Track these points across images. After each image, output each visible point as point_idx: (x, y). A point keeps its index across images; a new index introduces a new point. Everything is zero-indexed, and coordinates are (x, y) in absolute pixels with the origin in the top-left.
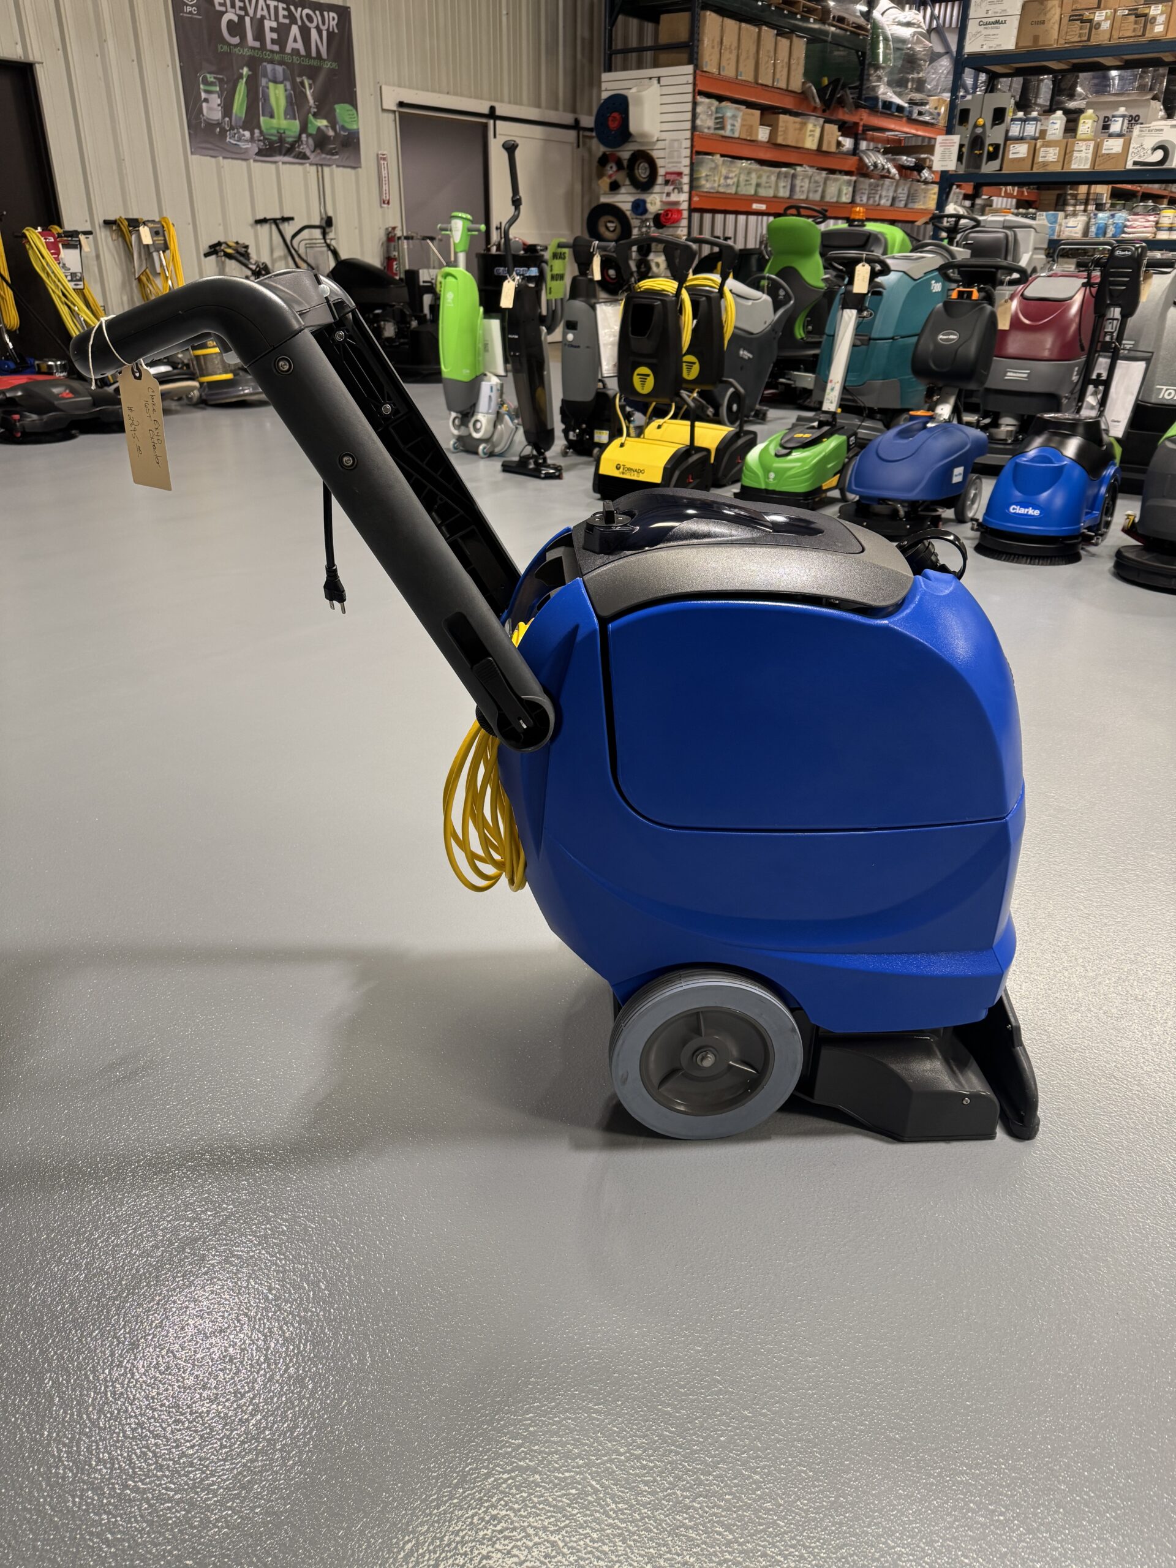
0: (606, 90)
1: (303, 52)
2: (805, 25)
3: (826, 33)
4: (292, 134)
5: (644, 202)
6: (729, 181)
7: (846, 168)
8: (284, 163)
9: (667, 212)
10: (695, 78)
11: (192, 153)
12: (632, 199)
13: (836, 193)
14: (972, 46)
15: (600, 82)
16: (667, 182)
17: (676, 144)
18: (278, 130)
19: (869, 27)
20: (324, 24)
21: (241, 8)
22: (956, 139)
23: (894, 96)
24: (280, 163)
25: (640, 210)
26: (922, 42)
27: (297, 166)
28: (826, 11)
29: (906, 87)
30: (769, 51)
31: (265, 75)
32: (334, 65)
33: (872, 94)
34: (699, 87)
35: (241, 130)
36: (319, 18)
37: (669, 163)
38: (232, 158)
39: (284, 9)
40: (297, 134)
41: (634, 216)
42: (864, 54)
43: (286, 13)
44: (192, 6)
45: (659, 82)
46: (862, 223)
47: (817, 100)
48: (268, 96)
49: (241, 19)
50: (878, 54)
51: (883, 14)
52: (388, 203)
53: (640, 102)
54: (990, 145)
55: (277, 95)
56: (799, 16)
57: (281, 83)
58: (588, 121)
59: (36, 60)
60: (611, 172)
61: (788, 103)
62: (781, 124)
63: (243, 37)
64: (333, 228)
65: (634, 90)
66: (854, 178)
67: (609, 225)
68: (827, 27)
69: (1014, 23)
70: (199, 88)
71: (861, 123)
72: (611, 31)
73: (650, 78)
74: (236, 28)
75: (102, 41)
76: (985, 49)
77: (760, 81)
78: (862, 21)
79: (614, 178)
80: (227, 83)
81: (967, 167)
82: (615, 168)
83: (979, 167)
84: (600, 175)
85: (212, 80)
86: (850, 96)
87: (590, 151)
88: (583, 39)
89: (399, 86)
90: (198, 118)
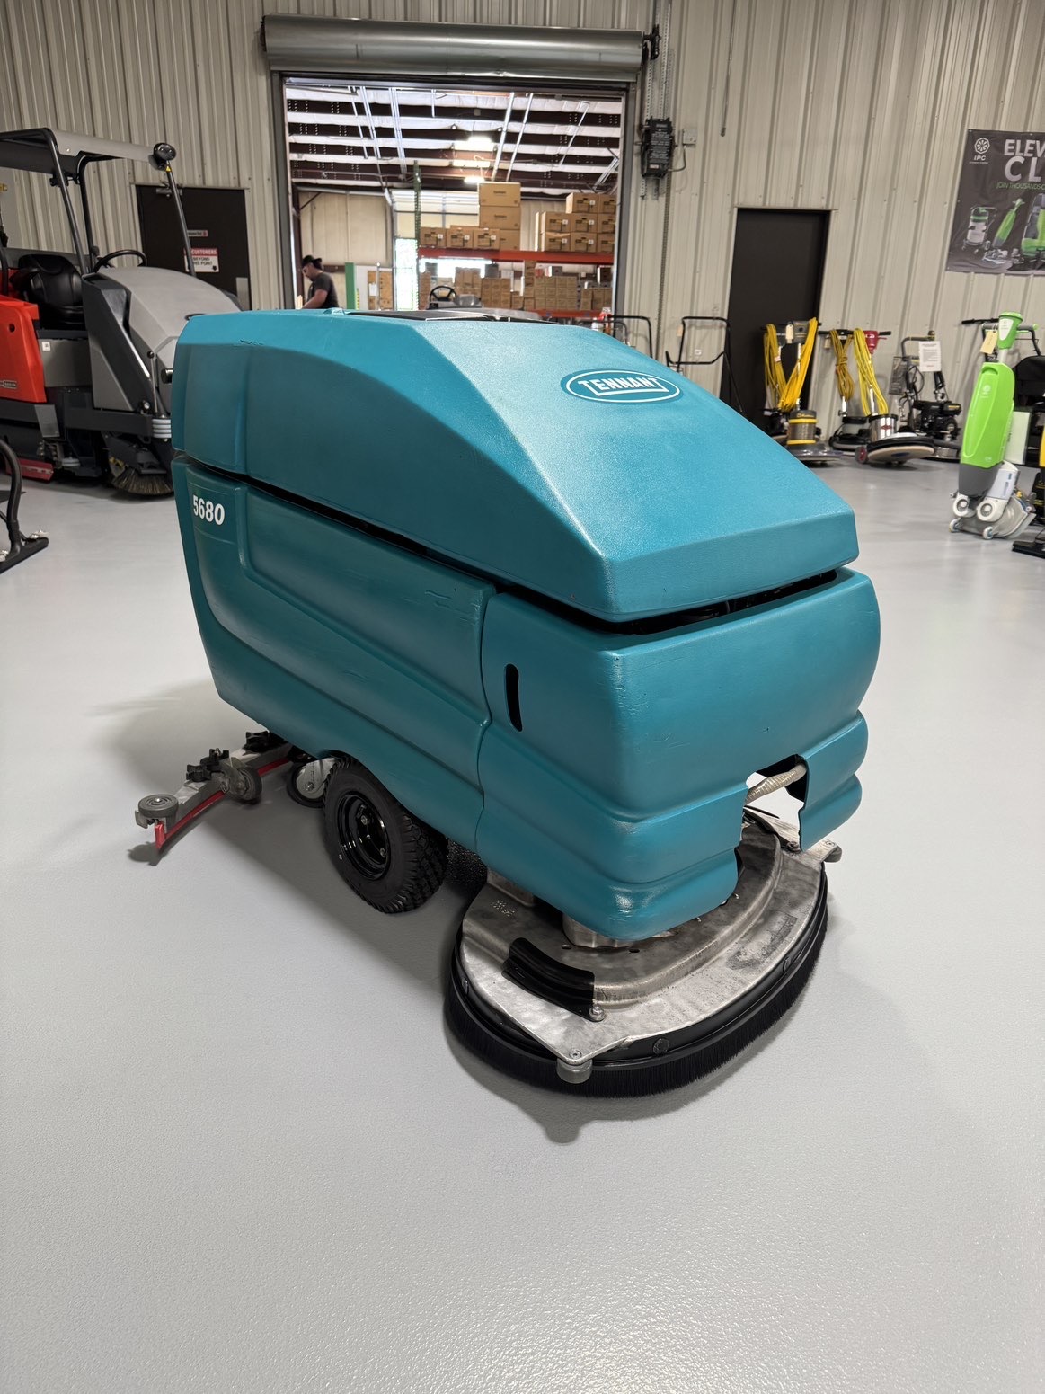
8: (1035, 276)
18: (1038, 248)
21: (1030, 152)
24: (1032, 276)
31: (1038, 204)
35: (999, 250)
38: (984, 273)
44: (982, 155)
48: (1036, 221)
49: (1028, 160)
59: (836, 207)
63: (1025, 173)
70: (969, 219)
74: (1016, 168)
75: (892, 189)
80: (997, 212)
85: (984, 211)
90: (961, 241)
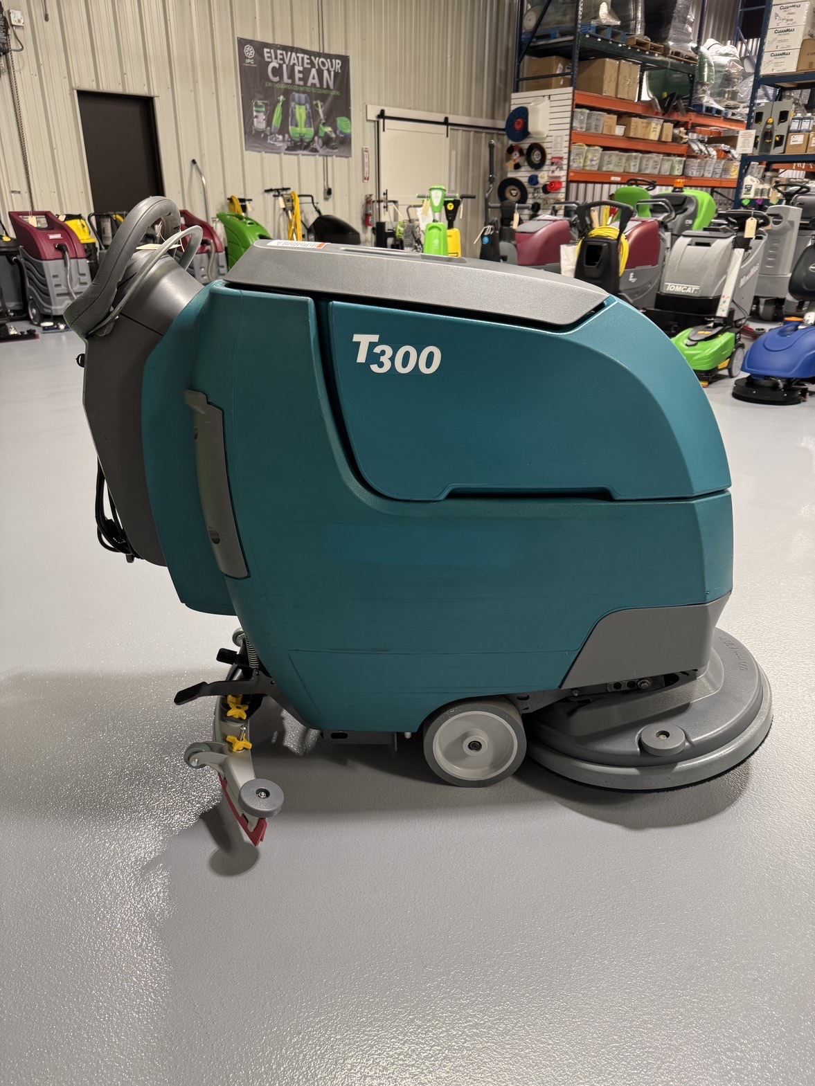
0: (514, 104)
1: (318, 85)
2: (652, 58)
3: (666, 63)
4: (309, 137)
5: (536, 177)
6: (594, 163)
7: (680, 153)
8: (303, 155)
9: (552, 183)
10: (573, 96)
11: (246, 150)
12: (529, 175)
13: (669, 169)
14: (765, 70)
15: (510, 99)
16: (552, 164)
17: (559, 139)
18: (300, 134)
19: (697, 58)
20: (332, 67)
21: (281, 59)
22: (753, 132)
23: (714, 103)
24: (300, 156)
25: (534, 182)
26: (736, 67)
27: (310, 157)
28: (667, 48)
29: (724, 97)
30: (626, 76)
31: (294, 100)
32: (338, 93)
33: (699, 102)
34: (577, 101)
35: (277, 135)
36: (330, 64)
37: (554, 151)
38: (271, 152)
39: (308, 59)
40: (312, 137)
41: (529, 186)
42: (693, 76)
43: (309, 61)
44: (251, 59)
45: (549, 99)
46: (681, 190)
47: (659, 107)
48: (295, 114)
49: (281, 66)
50: (703, 76)
51: (708, 49)
52: (368, 179)
53: (536, 111)
54: (778, 136)
55: (301, 112)
56: (647, 53)
57: (304, 105)
58: (502, 124)
59: (156, 94)
60: (515, 158)
61: (639, 110)
62: (632, 124)
63: (281, 77)
64: (332, 196)
65: (532, 104)
66: (684, 159)
67: (513, 192)
68: (667, 59)
69: (795, 55)
70: (252, 109)
71: (690, 122)
72: (519, 66)
73: (544, 96)
74: (277, 72)
75: (195, 82)
76: (775, 72)
77: (619, 96)
78: (692, 54)
79: (517, 161)
80: (270, 106)
81: (761, 151)
82: (518, 155)
83: (768, 151)
84: (508, 159)
85: (261, 104)
86: (683, 104)
87: (502, 143)
88: (501, 72)
89: (379, 105)
90: (251, 128)
